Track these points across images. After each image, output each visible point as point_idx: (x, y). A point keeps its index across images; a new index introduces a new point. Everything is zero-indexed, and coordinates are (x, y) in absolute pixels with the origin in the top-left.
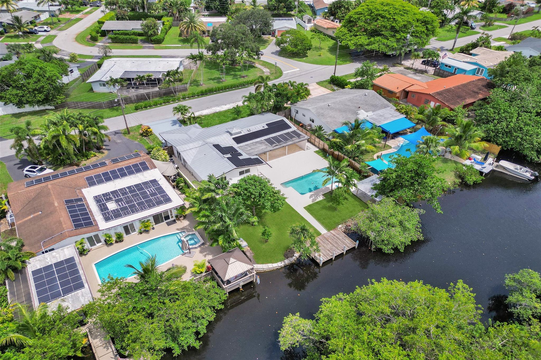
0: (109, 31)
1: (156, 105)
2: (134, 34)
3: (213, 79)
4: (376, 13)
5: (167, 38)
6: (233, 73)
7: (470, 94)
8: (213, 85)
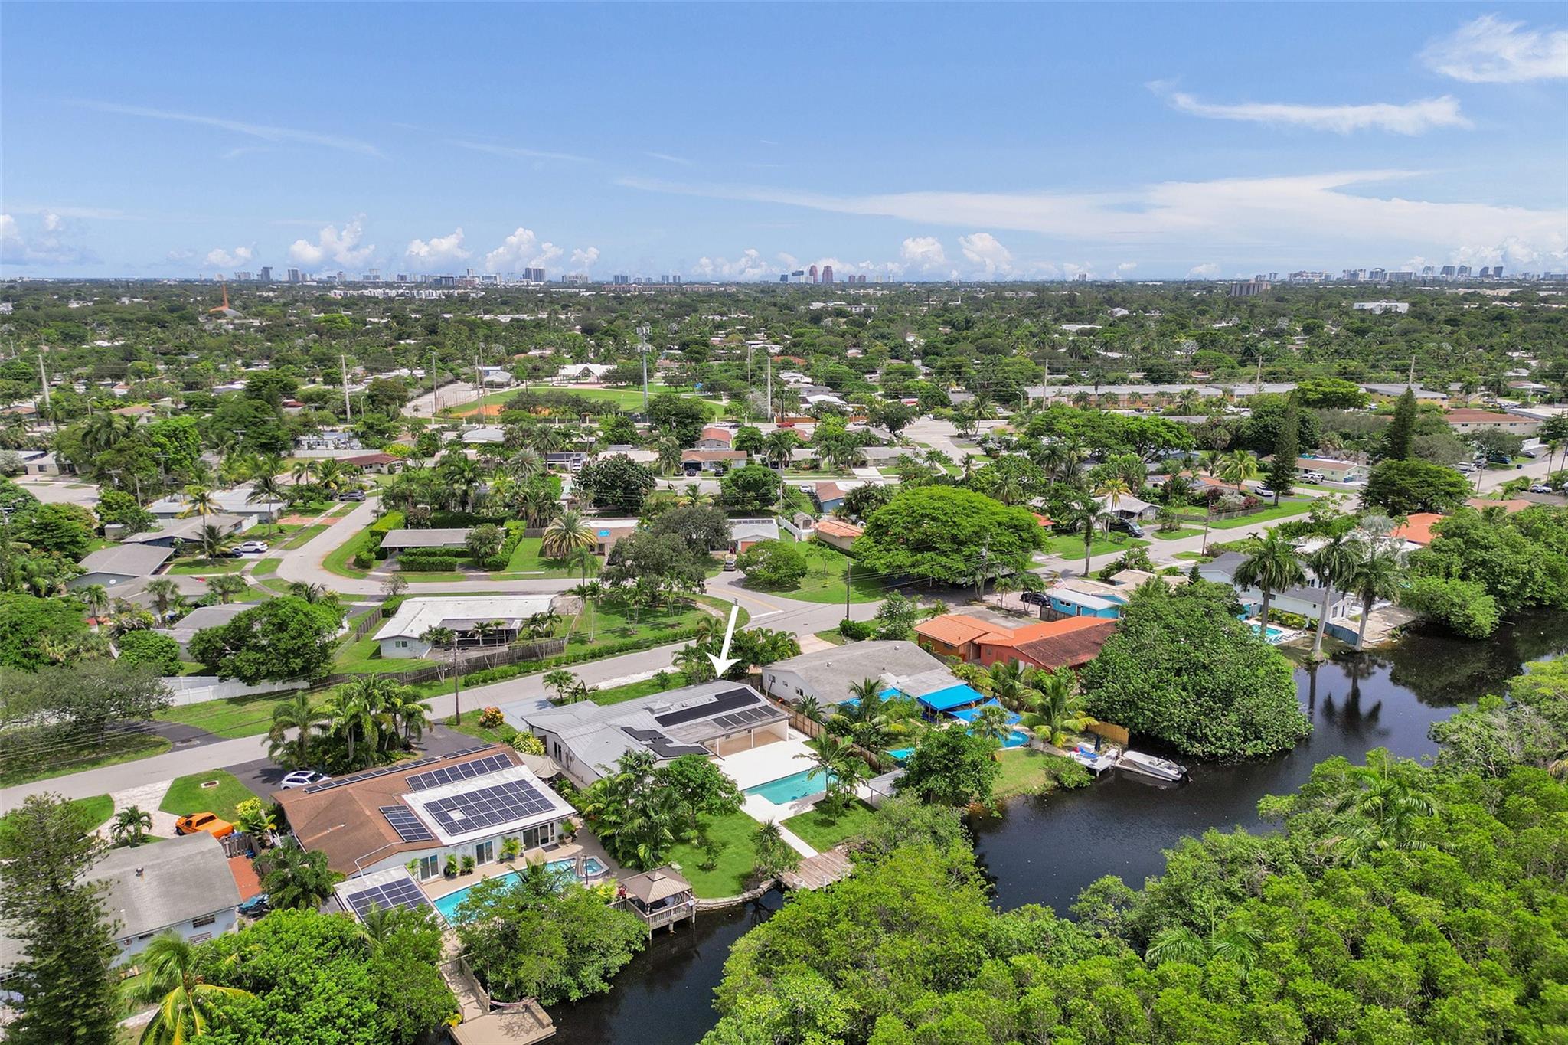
0: (393, 549)
1: (504, 677)
2: (448, 553)
3: (613, 632)
4: (920, 512)
5: (515, 559)
6: (651, 620)
7: (1087, 647)
8: (615, 641)
